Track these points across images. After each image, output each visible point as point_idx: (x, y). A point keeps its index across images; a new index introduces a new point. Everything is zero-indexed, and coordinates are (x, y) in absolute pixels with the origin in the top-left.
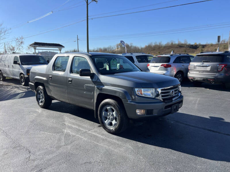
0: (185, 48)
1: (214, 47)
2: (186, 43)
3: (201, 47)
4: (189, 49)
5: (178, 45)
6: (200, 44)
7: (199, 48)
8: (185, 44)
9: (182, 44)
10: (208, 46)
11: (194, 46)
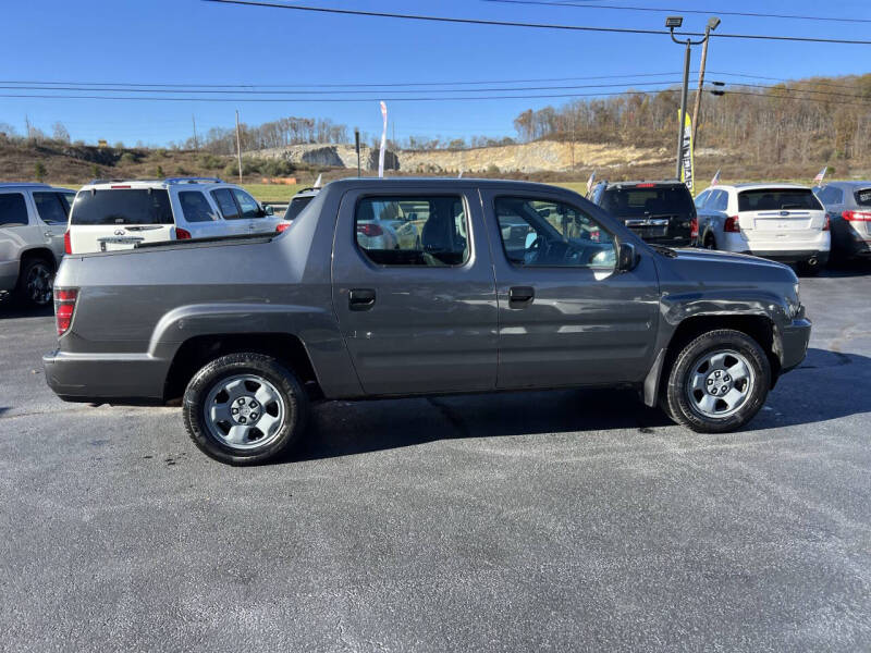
0: (63, 159)
1: (173, 159)
2: (63, 138)
3: (128, 158)
4: (83, 164)
5: (30, 146)
6: (121, 144)
7: (119, 163)
8: (62, 143)
9: (50, 142)
10: (151, 157)
11: (100, 151)
